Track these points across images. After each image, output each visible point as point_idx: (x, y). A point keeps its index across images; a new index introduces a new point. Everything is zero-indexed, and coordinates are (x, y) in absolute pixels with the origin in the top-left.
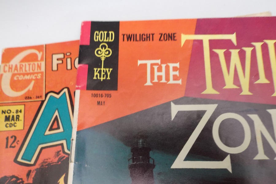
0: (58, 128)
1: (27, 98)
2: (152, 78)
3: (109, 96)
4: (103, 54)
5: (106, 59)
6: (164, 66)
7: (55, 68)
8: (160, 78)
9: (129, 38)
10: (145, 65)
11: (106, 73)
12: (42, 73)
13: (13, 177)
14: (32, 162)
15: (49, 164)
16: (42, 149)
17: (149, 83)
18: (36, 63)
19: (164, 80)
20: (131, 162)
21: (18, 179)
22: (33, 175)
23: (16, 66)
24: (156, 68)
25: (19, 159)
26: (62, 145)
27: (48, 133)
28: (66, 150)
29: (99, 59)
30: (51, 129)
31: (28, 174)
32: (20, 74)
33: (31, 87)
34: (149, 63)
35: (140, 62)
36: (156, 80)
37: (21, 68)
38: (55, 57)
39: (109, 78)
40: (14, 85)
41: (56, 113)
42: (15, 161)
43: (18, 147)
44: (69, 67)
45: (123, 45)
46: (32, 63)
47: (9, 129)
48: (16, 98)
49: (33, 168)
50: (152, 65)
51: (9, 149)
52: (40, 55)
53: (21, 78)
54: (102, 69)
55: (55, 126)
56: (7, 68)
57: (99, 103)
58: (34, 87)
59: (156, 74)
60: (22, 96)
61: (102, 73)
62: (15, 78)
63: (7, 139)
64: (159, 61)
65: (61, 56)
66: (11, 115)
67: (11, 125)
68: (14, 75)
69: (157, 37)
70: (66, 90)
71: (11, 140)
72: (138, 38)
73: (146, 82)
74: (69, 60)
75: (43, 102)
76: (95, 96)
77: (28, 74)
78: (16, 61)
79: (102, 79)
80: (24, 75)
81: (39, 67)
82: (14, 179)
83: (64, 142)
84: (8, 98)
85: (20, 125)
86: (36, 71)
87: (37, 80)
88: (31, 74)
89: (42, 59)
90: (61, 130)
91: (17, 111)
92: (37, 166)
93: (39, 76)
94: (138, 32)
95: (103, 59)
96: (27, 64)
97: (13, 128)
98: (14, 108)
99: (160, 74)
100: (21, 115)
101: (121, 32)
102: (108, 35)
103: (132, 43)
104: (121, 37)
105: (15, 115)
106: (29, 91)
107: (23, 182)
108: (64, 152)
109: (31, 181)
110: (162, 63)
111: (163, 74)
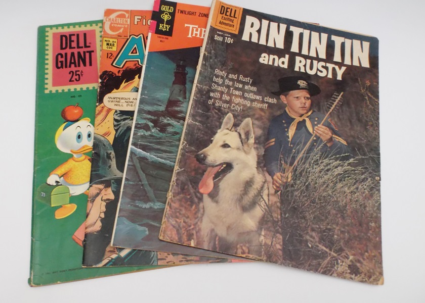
0: (136, 53)
1: (118, 36)
2: (192, 34)
3: (167, 39)
4: (166, 17)
5: (167, 21)
6: (199, 29)
7: (136, 23)
8: (196, 34)
9: (182, 12)
10: (189, 27)
11: (167, 28)
12: (128, 25)
13: (111, 72)
14: (121, 67)
15: (130, 69)
16: (127, 61)
17: (190, 36)
18: (125, 19)
19: (198, 36)
20: (175, 70)
21: (113, 73)
22: (121, 72)
23: (113, 19)
24: (195, 29)
25: (114, 64)
26: (138, 61)
27: (130, 54)
28: (140, 64)
29: (163, 20)
30: (132, 53)
31: (119, 72)
32: (115, 24)
33: (121, 31)
34: (191, 26)
35: (186, 25)
36: (194, 35)
37: (116, 21)
38: (136, 18)
39: (168, 30)
40: (112, 28)
41: (136, 46)
42: (112, 64)
43: (113, 59)
44: (144, 24)
45: (178, 15)
46: (122, 19)
47: (109, 49)
48: (113, 35)
49: (121, 69)
50: (193, 28)
51: (108, 59)
52: (127, 15)
53: (116, 25)
54: (165, 25)
55: (135, 52)
56: (108, 19)
57: (161, 41)
58: (123, 31)
59: (195, 32)
60: (116, 35)
61: (164, 27)
62: (112, 25)
63: (108, 54)
64: (197, 26)
65: (140, 17)
66: (110, 43)
67: (110, 48)
68: (112, 23)
69: (198, 14)
70: (142, 35)
71: (109, 55)
72: (187, 13)
73: (188, 35)
74: (144, 20)
75: (128, 39)
76: (160, 37)
77: (120, 24)
78: (113, 16)
79: (164, 30)
80: (117, 24)
81: (126, 21)
82: (111, 73)
83: (139, 60)
84: (108, 34)
85: (114, 49)
86: (125, 23)
87: (125, 28)
88: (121, 24)
89: (128, 17)
90: (138, 54)
91: (113, 42)
92: (124, 69)
93: (126, 26)
94: (187, 10)
95: (165, 20)
96: (119, 19)
97: (111, 49)
98: (111, 40)
99: (197, 32)
100: (115, 44)
101: (177, 8)
102: (169, 8)
103: (183, 15)
104: (177, 11)
105: (112, 43)
106: (120, 33)
107: (116, 75)
108: (139, 64)
109: (120, 75)
110: (198, 27)
111: (198, 33)
